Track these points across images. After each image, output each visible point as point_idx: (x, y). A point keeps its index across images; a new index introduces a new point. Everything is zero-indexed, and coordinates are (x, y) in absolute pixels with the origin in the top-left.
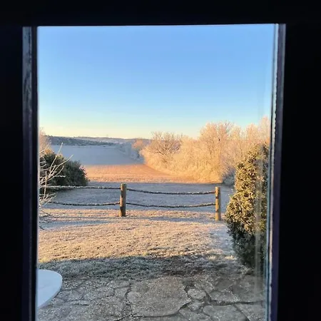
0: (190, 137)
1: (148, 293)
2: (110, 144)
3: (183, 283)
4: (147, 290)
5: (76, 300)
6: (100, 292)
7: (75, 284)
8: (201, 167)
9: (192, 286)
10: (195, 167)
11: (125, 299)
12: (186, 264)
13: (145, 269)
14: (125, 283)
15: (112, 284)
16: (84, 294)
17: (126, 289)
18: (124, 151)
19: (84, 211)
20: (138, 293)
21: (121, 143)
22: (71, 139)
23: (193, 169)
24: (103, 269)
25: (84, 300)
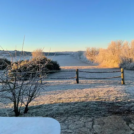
0: (103, 48)
1: (105, 126)
2: (68, 54)
3: (124, 120)
4: (104, 124)
5: (65, 129)
6: (77, 124)
7: (63, 119)
8: (109, 61)
9: (130, 122)
10: (106, 61)
11: (92, 129)
12: (120, 108)
13: (98, 110)
14: (90, 119)
15: (83, 120)
16: (69, 125)
17: (91, 123)
18: (74, 57)
19: (60, 81)
20: (99, 126)
21: (72, 54)
22: (52, 53)
23: (105, 62)
24: (76, 110)
25: (69, 129)
